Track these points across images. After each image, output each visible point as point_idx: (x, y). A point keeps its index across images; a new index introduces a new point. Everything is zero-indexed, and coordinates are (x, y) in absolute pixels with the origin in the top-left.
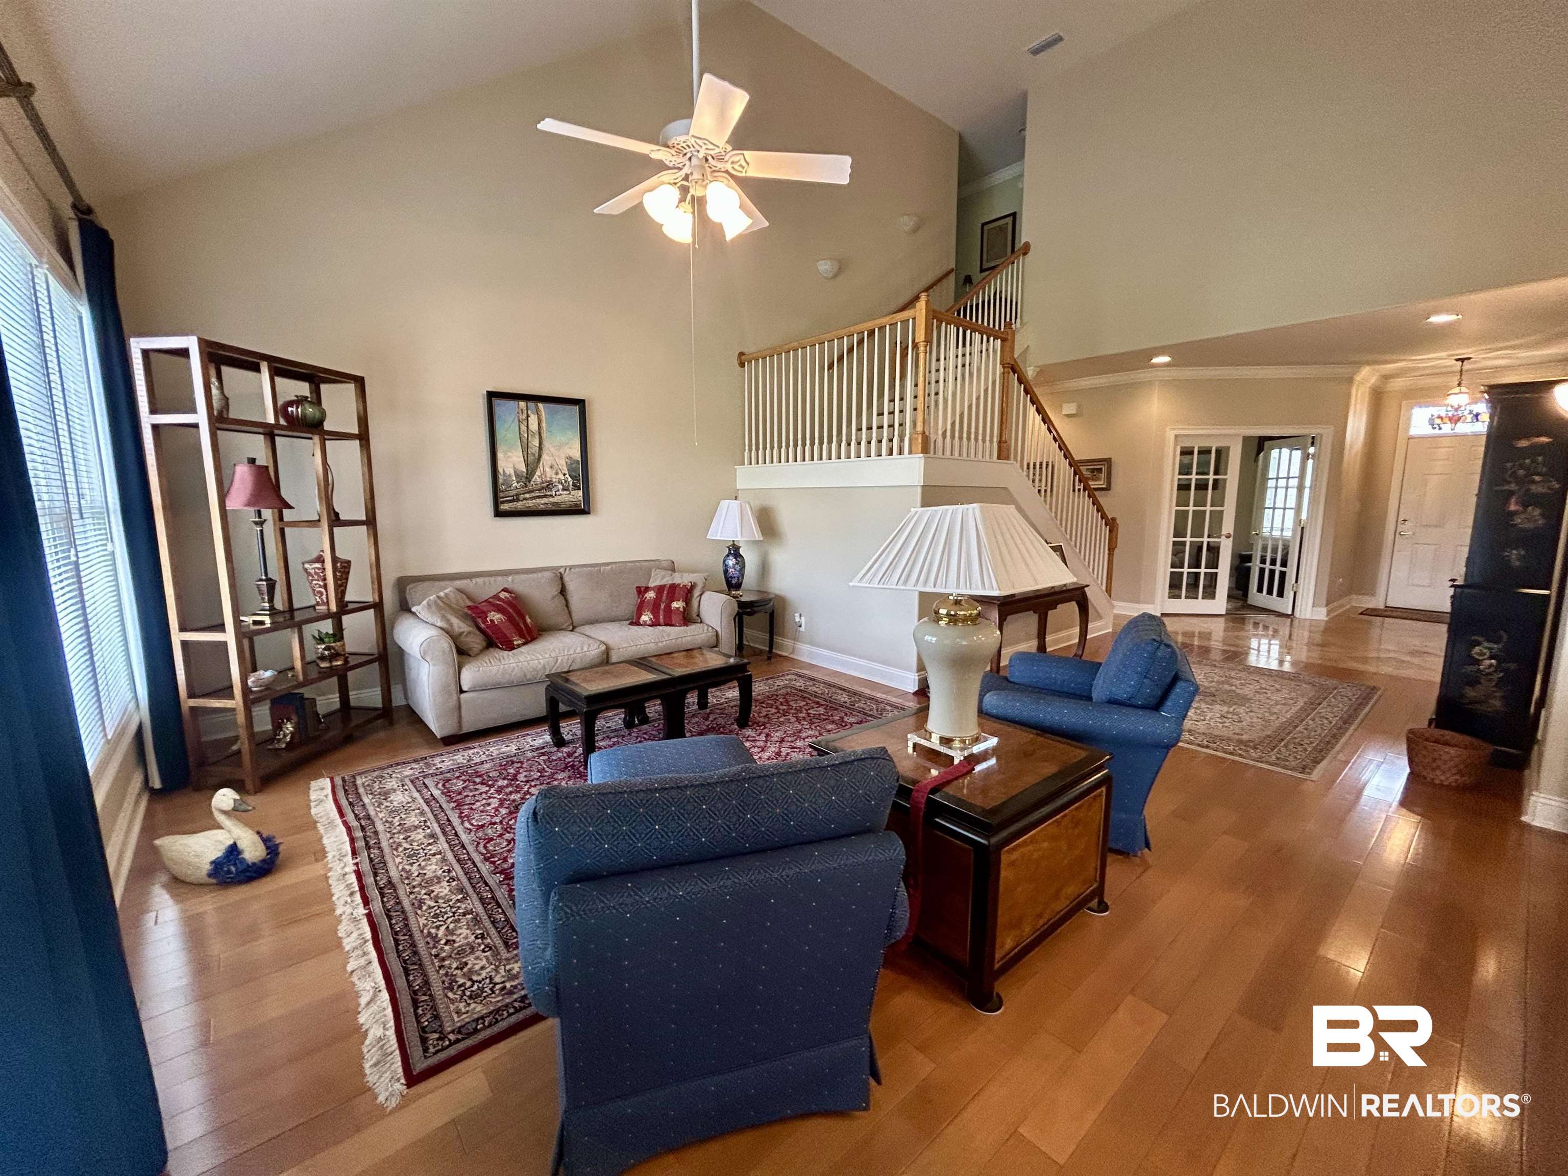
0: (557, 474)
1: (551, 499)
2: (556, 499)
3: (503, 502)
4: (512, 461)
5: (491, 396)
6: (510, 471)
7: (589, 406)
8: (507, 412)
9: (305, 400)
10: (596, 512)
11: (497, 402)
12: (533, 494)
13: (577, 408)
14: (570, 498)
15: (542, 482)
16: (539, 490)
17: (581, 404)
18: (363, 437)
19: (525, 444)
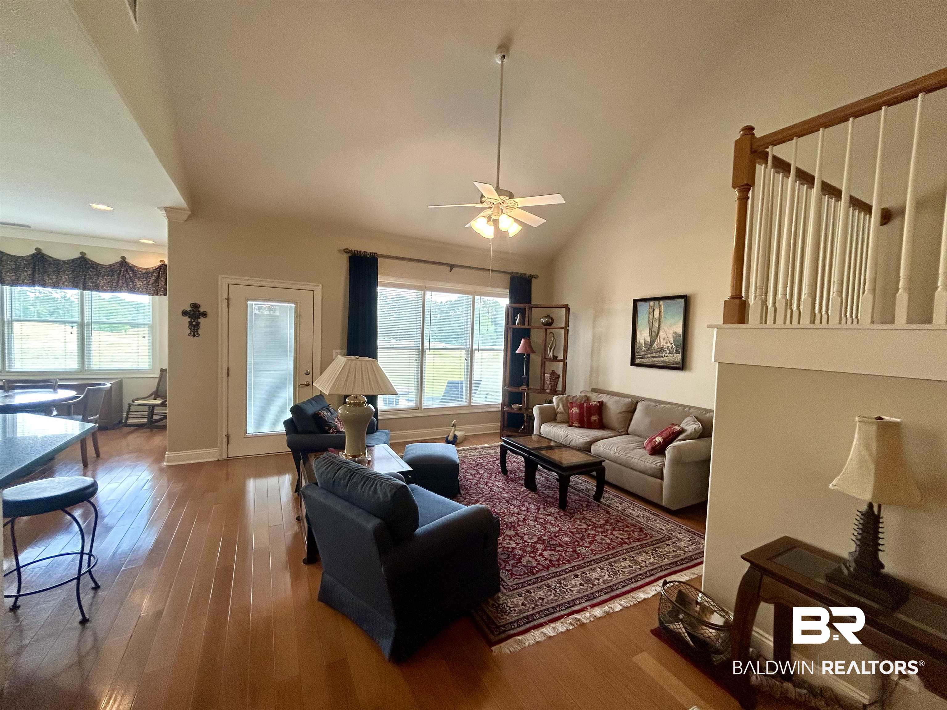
0: (667, 343)
1: (662, 359)
2: (665, 359)
3: (637, 358)
4: (643, 336)
5: (635, 302)
6: (642, 341)
7: (692, 299)
8: (643, 308)
9: (548, 316)
10: (690, 369)
11: (639, 304)
12: (652, 355)
13: (682, 301)
14: (673, 359)
15: (658, 348)
16: (656, 353)
17: (685, 298)
18: (567, 328)
19: (651, 324)
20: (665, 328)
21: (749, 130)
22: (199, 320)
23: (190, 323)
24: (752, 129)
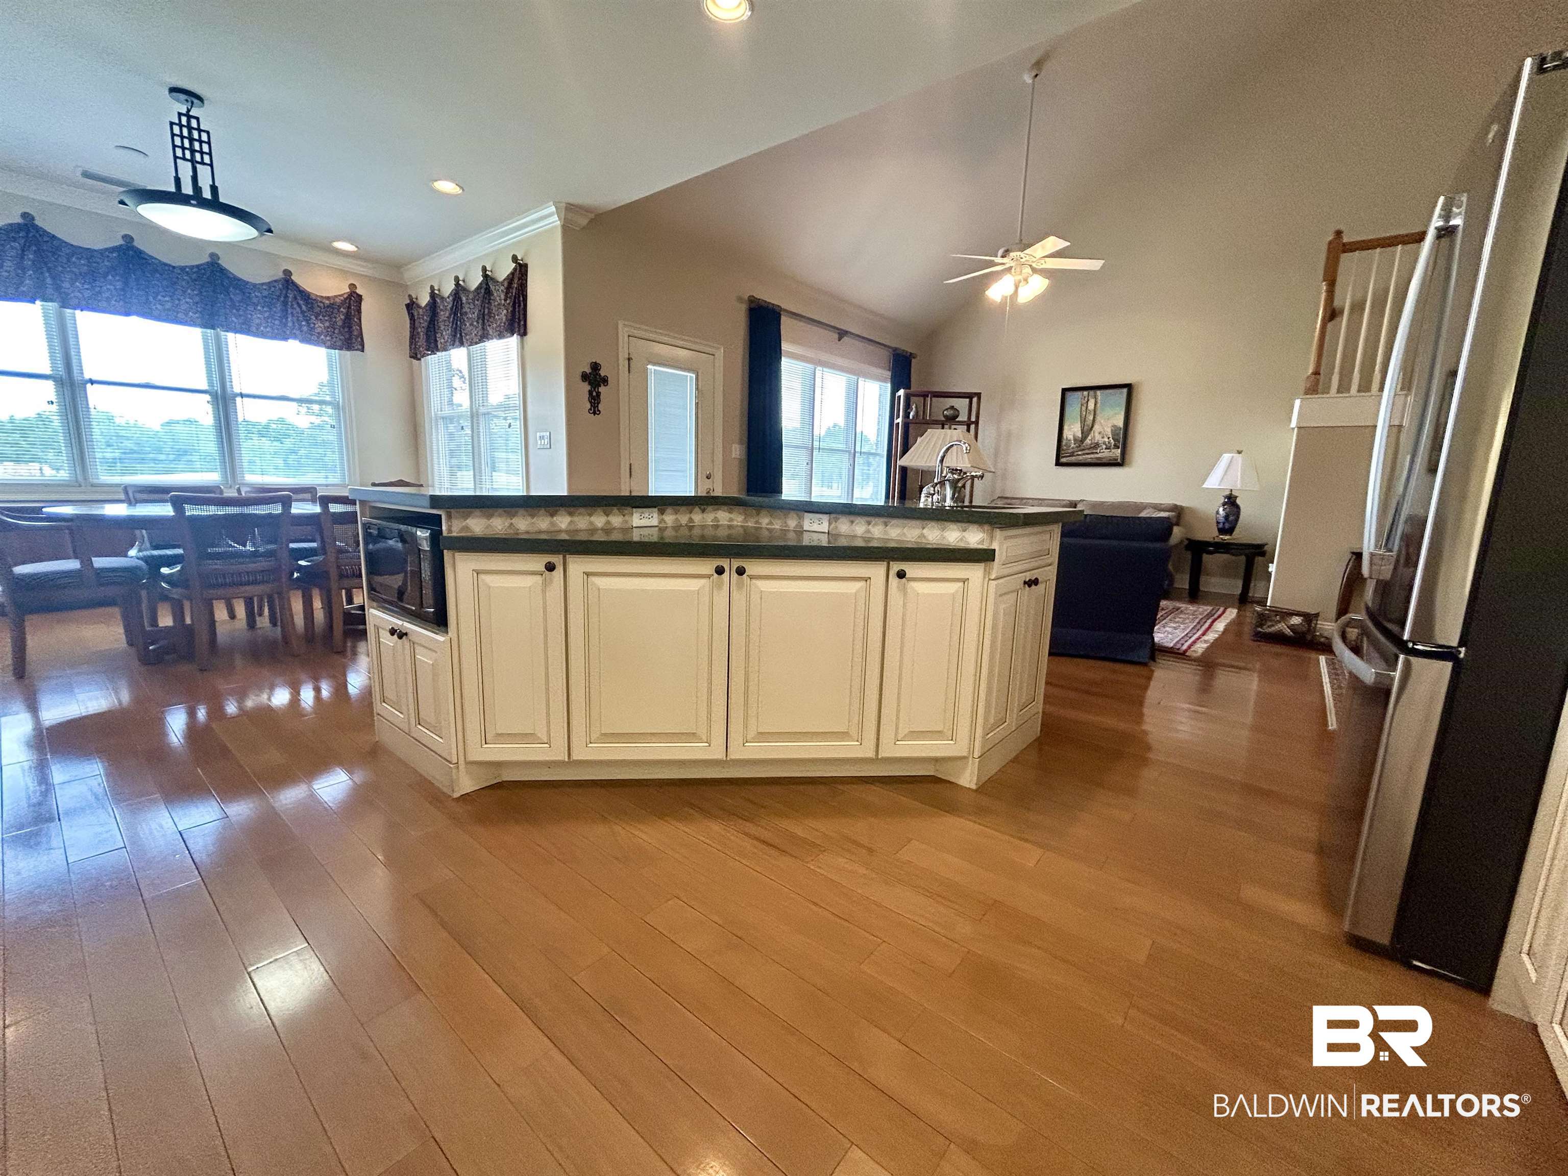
0: (1103, 438)
1: (1096, 456)
2: (1099, 455)
3: (1062, 457)
4: (1073, 430)
5: (1064, 391)
6: (1071, 437)
7: (1135, 387)
8: (1074, 400)
9: (952, 407)
10: (1130, 465)
11: (1068, 394)
12: (1084, 452)
13: (1125, 390)
14: (1111, 454)
15: (1092, 444)
16: (1089, 449)
17: (1129, 387)
18: (973, 423)
19: (1083, 419)
20: (1102, 421)
22: (600, 389)
23: (590, 392)
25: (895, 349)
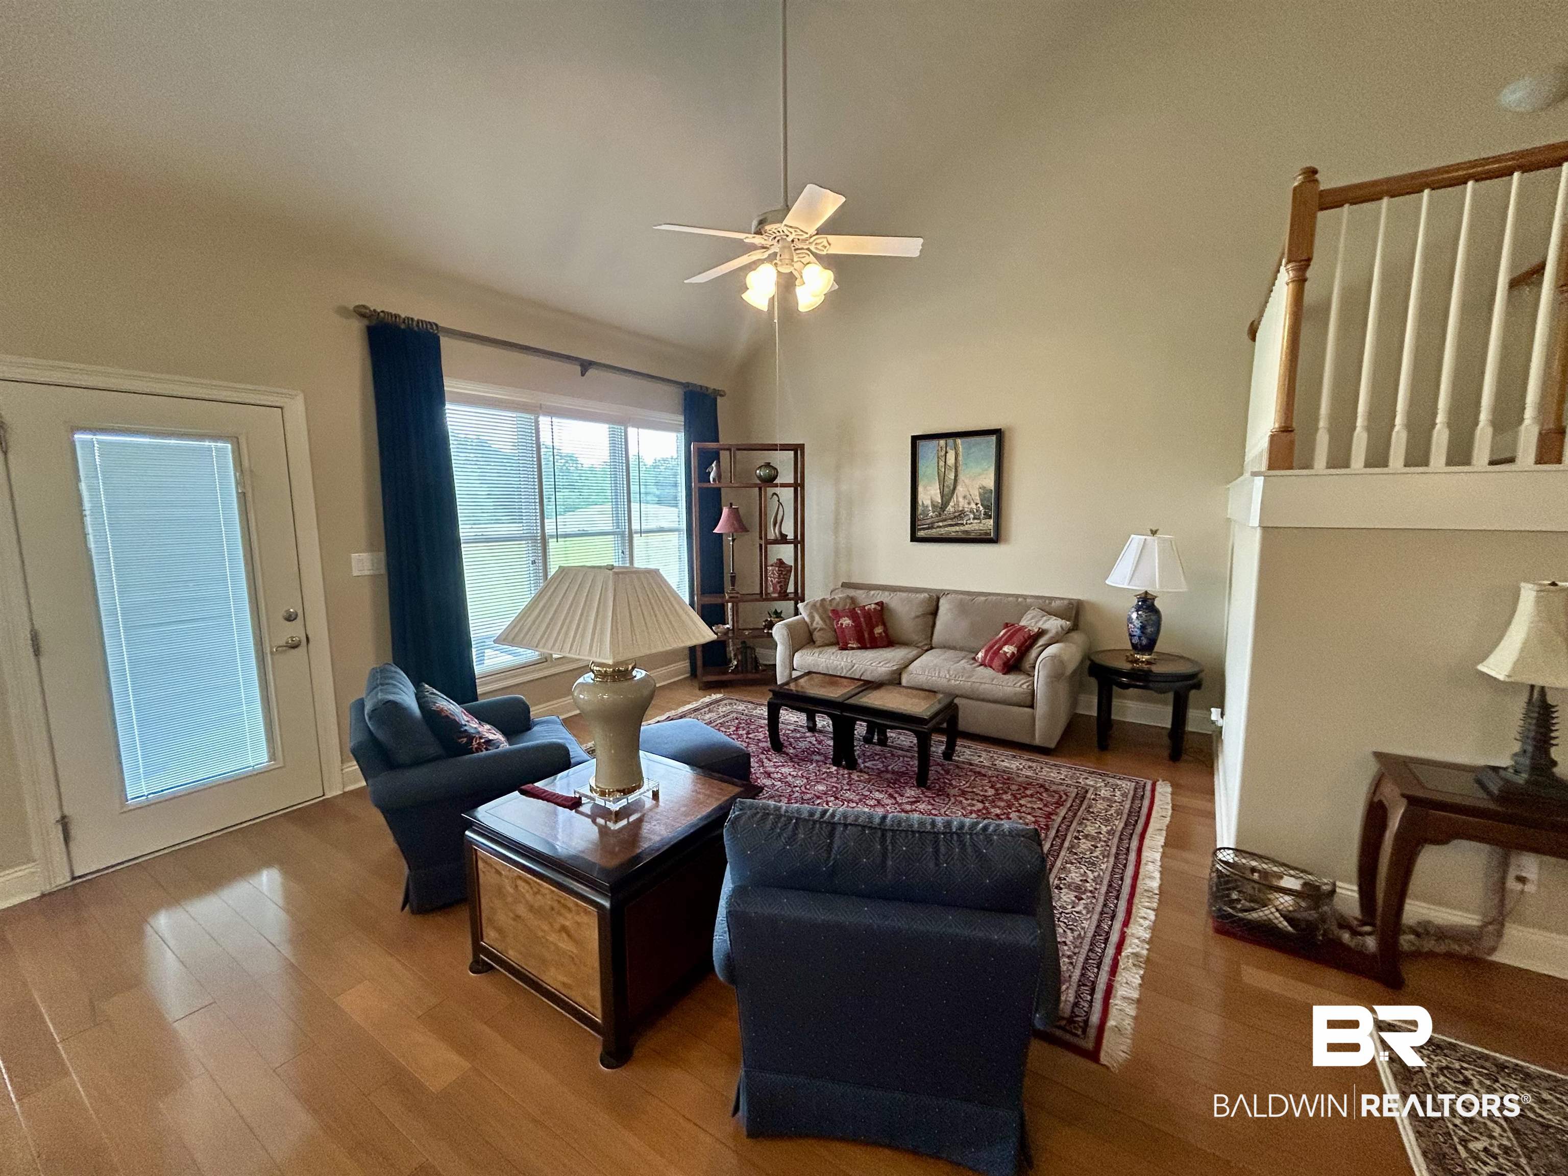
0: (969, 503)
1: (962, 528)
2: (967, 528)
3: (921, 530)
4: (929, 494)
5: (915, 439)
6: (928, 502)
7: (1007, 435)
8: (928, 450)
9: (768, 465)
10: (1006, 541)
11: (921, 444)
12: (945, 523)
13: (994, 438)
14: (981, 527)
15: (955, 512)
16: (951, 519)
17: (998, 433)
18: (799, 485)
19: (942, 475)
20: (967, 481)
21: (1311, 173)
24: (1315, 172)
25: (686, 385)
